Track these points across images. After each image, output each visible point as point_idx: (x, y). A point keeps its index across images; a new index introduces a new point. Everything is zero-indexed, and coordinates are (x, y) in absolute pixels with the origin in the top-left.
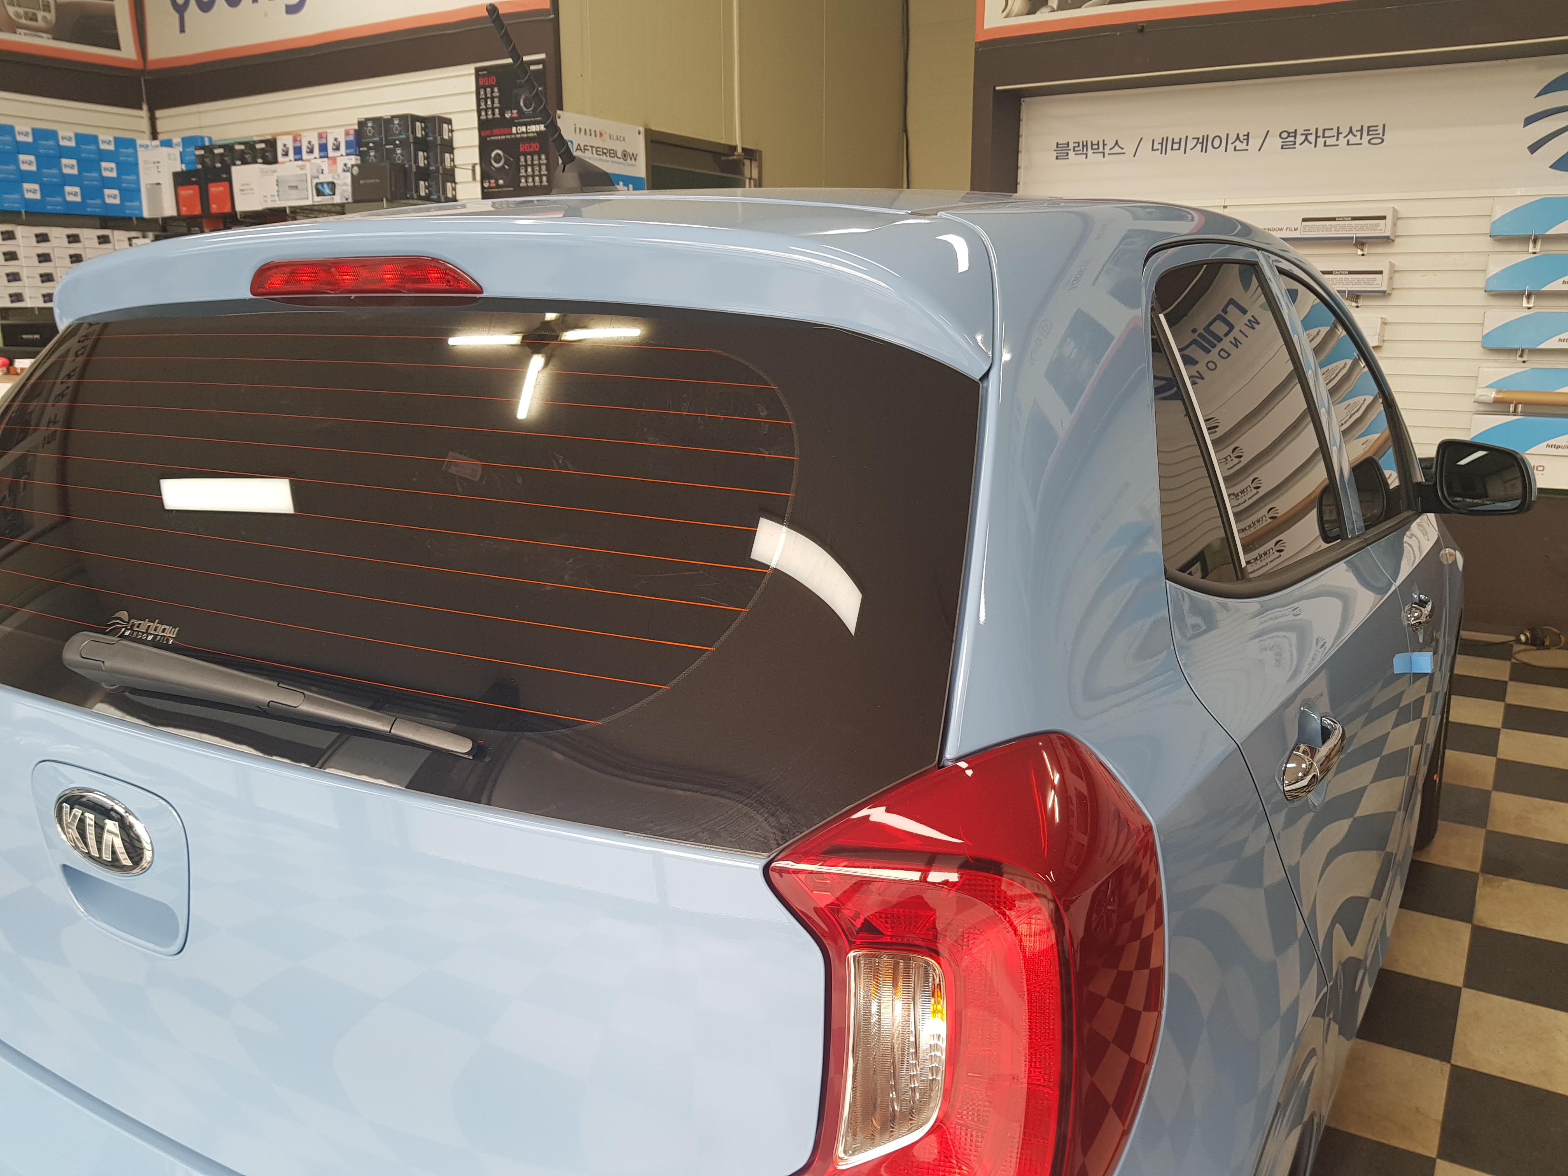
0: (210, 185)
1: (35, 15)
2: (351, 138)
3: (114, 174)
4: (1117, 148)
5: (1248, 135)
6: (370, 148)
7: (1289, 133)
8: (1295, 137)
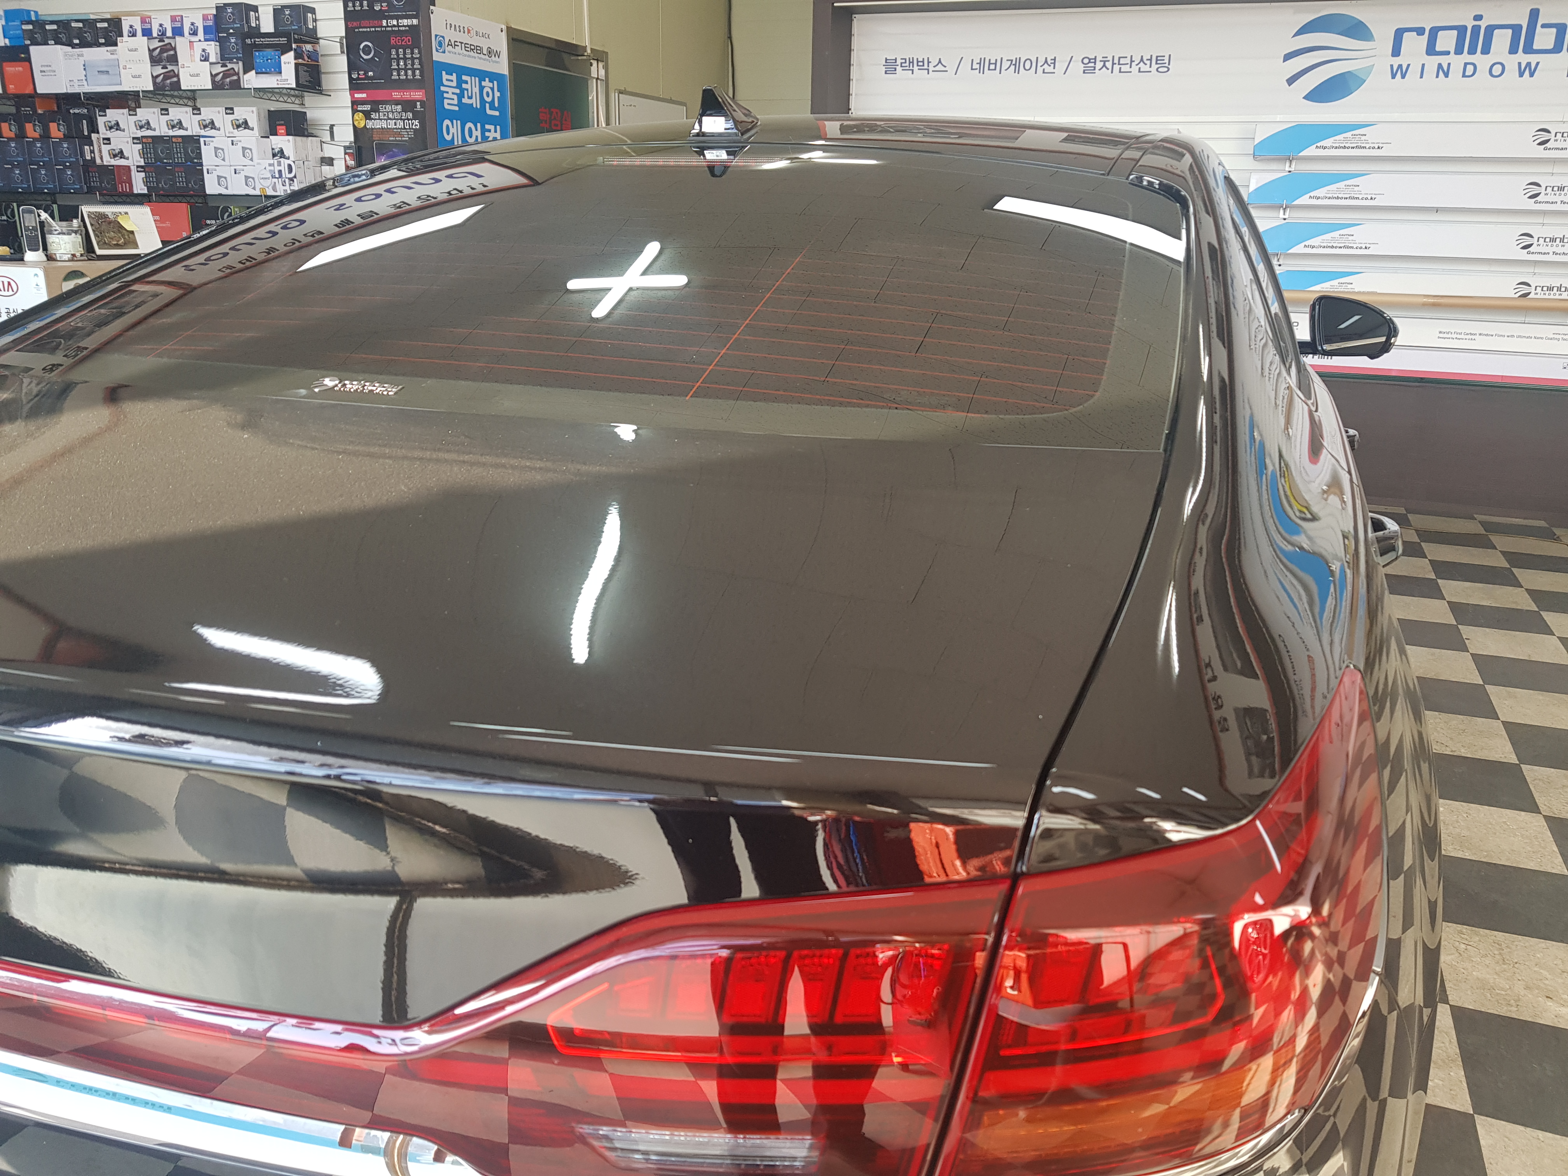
2: (210, 23)
4: (940, 67)
5: (1055, 59)
6: (230, 35)
7: (1090, 59)
8: (1095, 63)
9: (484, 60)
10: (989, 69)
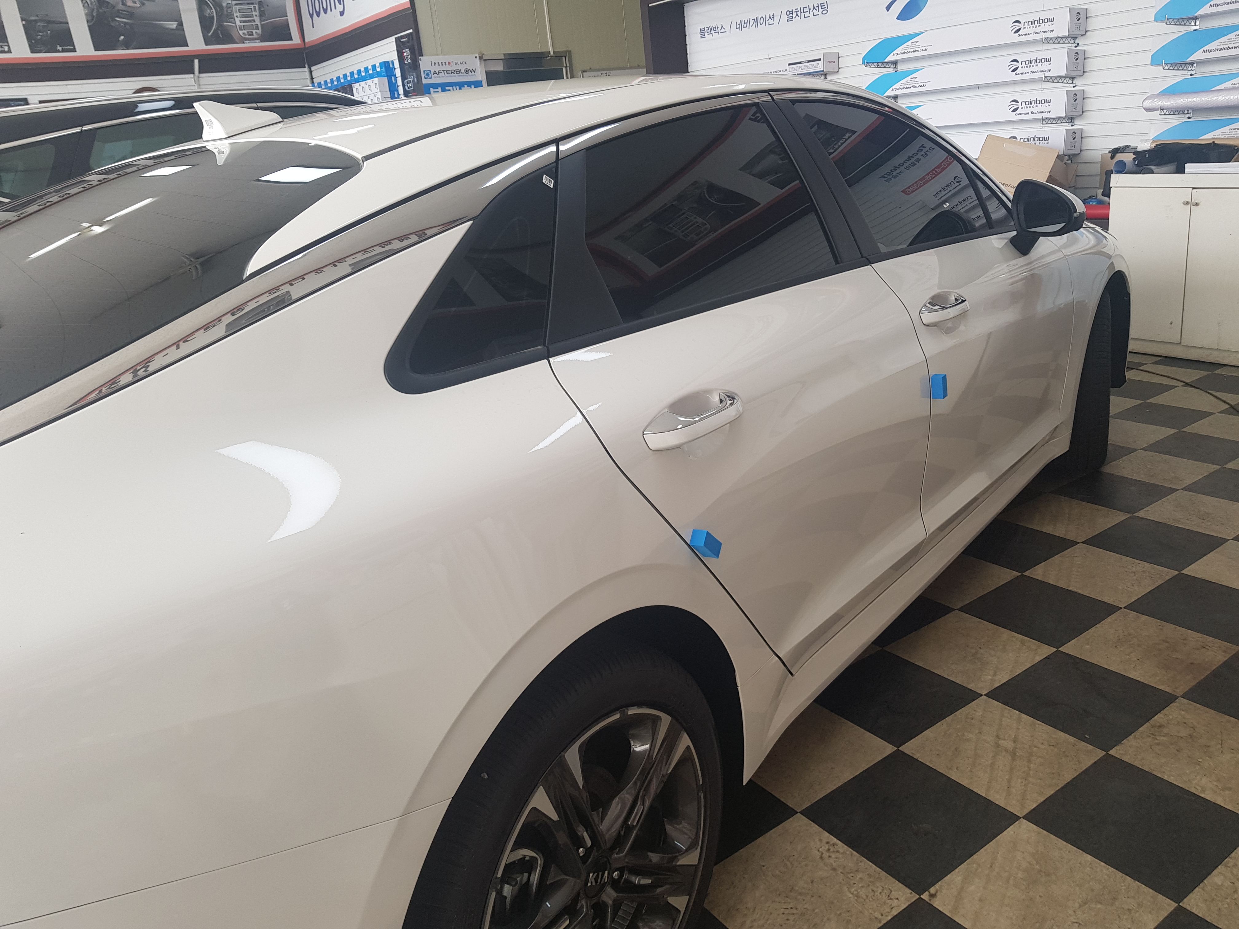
1: (252, 32)
4: (723, 30)
5: (774, 15)
7: (790, 12)
8: (792, 14)
9: (463, 76)
10: (744, 27)
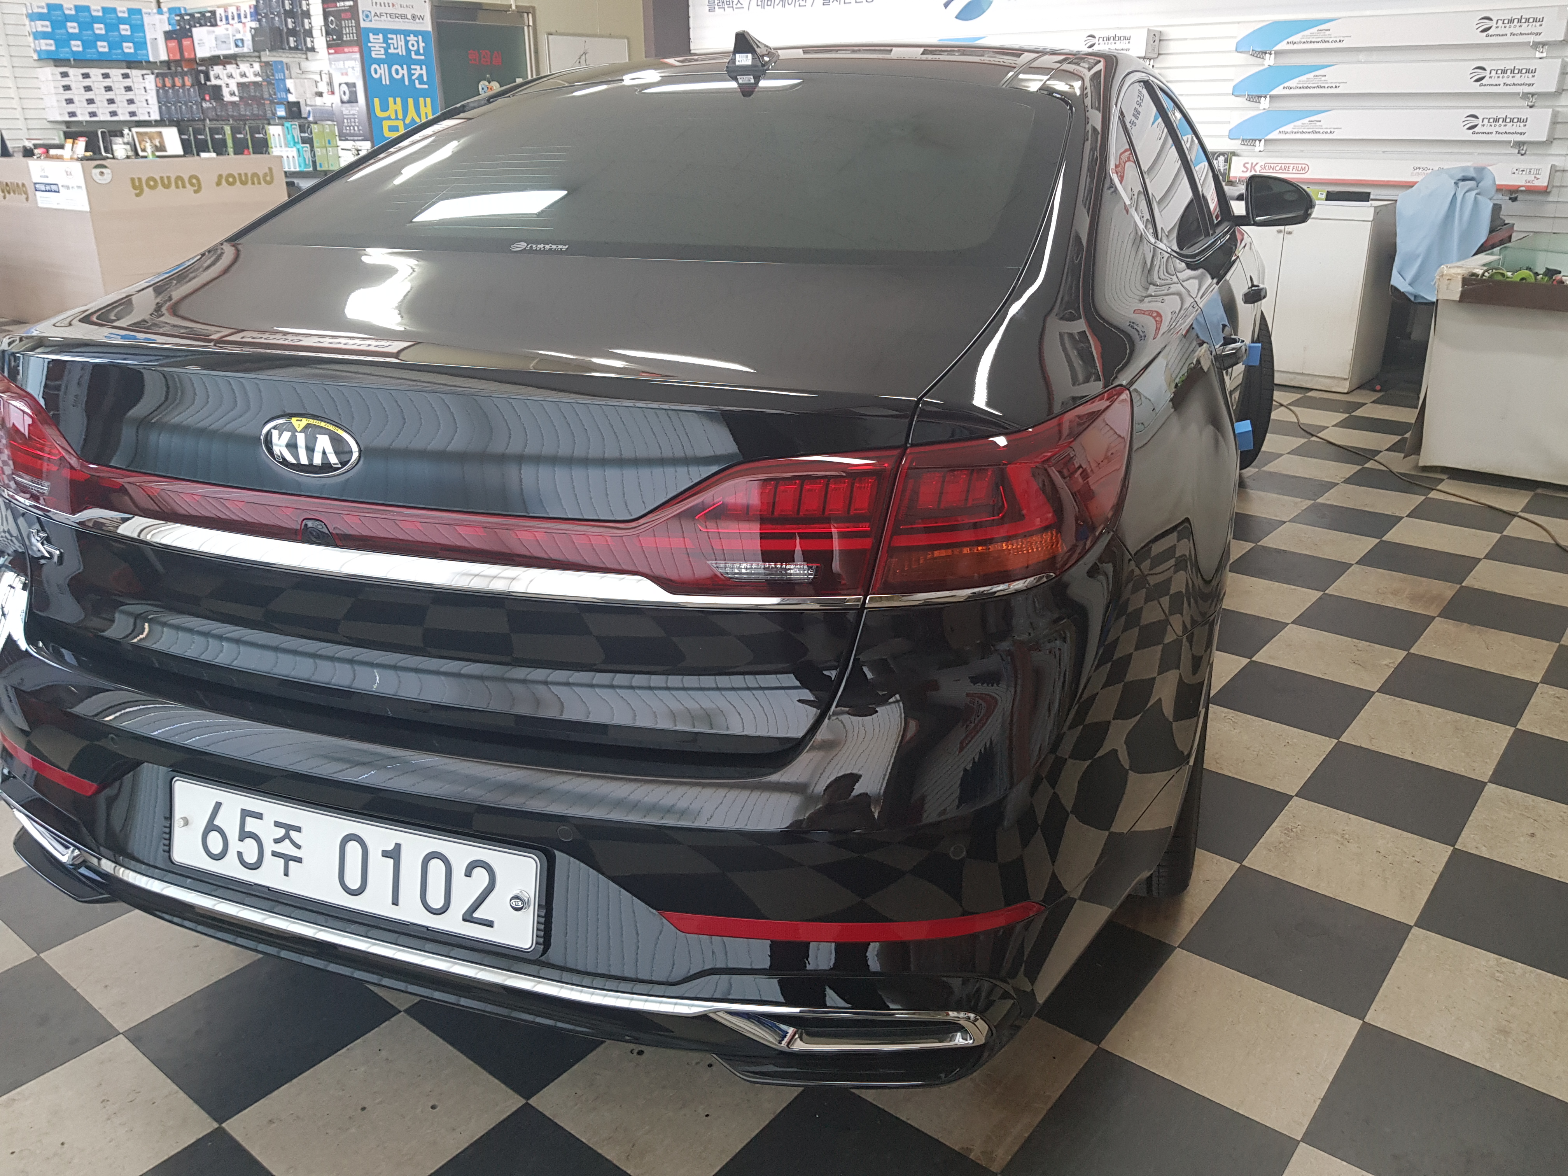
0: (183, 40)
2: (252, 10)
3: (129, 33)
4: (739, 5)
6: (263, 17)
9: (409, 23)
10: (767, 6)
